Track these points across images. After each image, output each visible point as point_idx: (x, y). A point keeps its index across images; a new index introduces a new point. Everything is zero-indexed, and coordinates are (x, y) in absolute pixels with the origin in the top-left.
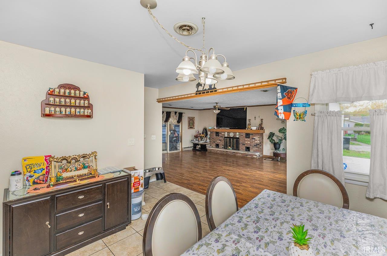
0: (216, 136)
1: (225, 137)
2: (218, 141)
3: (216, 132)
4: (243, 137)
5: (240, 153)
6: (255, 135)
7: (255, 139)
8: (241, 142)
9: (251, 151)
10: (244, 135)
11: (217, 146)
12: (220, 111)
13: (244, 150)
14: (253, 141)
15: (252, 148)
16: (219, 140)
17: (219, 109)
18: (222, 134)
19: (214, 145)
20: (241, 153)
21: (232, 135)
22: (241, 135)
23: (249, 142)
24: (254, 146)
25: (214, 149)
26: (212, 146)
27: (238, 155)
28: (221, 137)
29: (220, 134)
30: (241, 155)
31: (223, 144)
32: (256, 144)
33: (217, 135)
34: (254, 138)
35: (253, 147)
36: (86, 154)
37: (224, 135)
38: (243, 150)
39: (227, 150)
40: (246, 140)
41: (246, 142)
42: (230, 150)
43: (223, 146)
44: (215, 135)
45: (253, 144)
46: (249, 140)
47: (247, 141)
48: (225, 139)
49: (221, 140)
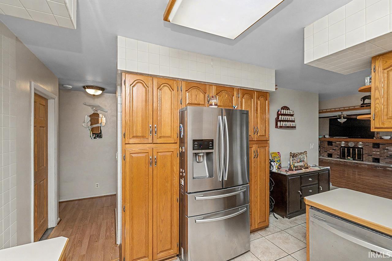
0: (328, 145)
1: (342, 147)
3: (328, 141)
4: (369, 147)
5: (365, 164)
6: (389, 145)
7: (388, 149)
8: (365, 152)
9: (381, 162)
10: (371, 145)
11: (330, 155)
12: (346, 120)
13: (371, 161)
14: (385, 151)
15: (383, 159)
16: (333, 150)
17: (344, 118)
18: (337, 144)
20: (368, 165)
21: (351, 144)
22: (367, 145)
23: (378, 153)
24: (387, 157)
25: (326, 158)
26: (323, 156)
27: (363, 165)
28: (336, 146)
29: (334, 144)
30: (367, 166)
31: (339, 154)
32: (390, 155)
33: (330, 144)
35: (385, 158)
36: (302, 153)
37: (340, 144)
38: (368, 161)
39: (345, 160)
42: (350, 160)
44: (326, 143)
45: (385, 155)
46: (379, 151)
47: (374, 151)
48: (342, 148)
49: (335, 150)
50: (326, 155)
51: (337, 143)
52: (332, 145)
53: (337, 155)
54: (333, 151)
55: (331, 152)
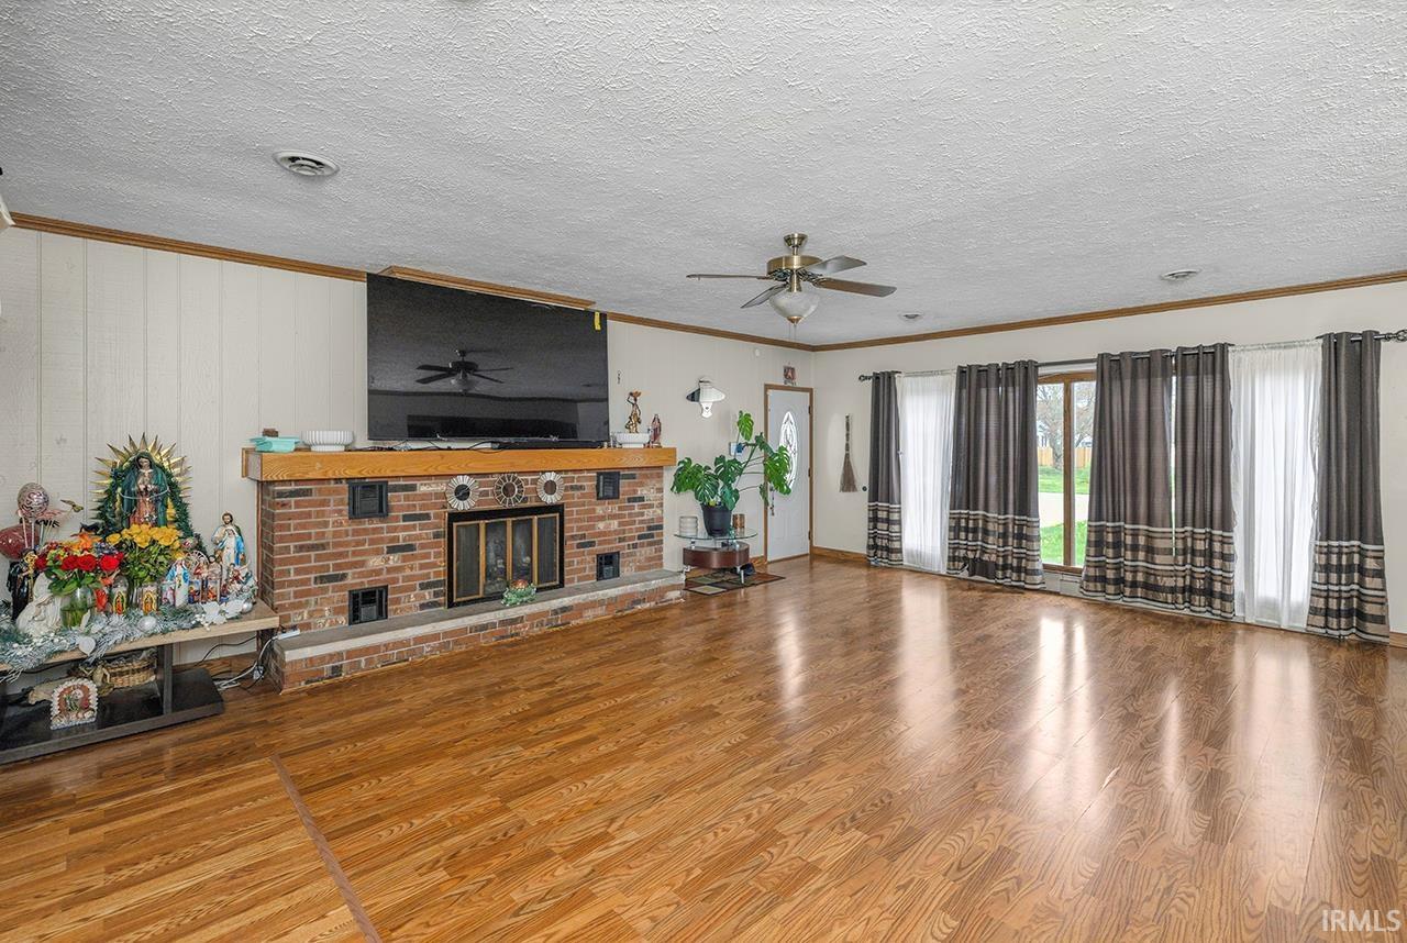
0: (354, 514)
1: (457, 516)
2: (375, 562)
3: (349, 482)
4: (583, 496)
6: (646, 476)
7: (641, 499)
8: (572, 528)
9: (625, 571)
10: (589, 486)
11: (370, 609)
13: (588, 578)
14: (636, 510)
15: (629, 555)
16: (392, 550)
18: (421, 496)
19: (328, 609)
22: (575, 487)
23: (615, 524)
24: (640, 537)
26: (305, 626)
27: (589, 615)
28: (416, 517)
29: (396, 500)
31: (436, 573)
32: (649, 528)
33: (367, 506)
34: (639, 494)
35: (635, 546)
38: (581, 579)
40: (599, 511)
41: (601, 526)
43: (428, 596)
44: (334, 517)
45: (633, 531)
46: (616, 511)
47: (602, 518)
48: (455, 524)
49: (410, 548)
50: (337, 611)
51: (423, 489)
52: (382, 511)
53: (424, 587)
54: (394, 559)
55: (378, 572)
